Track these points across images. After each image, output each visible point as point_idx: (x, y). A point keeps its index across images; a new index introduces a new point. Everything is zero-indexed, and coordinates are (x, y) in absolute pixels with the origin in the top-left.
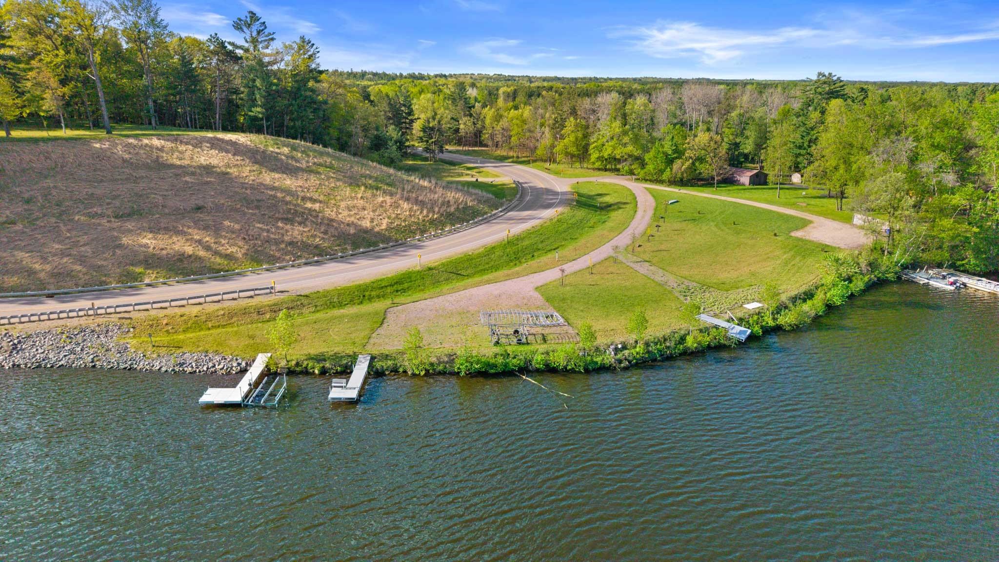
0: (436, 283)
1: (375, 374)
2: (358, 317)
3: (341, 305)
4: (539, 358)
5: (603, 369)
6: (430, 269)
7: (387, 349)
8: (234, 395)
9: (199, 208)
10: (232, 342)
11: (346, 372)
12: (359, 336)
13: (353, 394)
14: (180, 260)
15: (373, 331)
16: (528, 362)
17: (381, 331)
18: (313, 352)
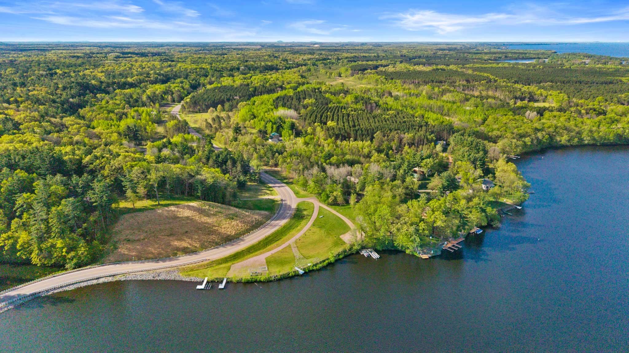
0: (244, 255)
1: (227, 282)
2: (224, 268)
3: (221, 264)
4: (258, 279)
5: (271, 281)
6: (243, 251)
7: (230, 277)
8: (202, 287)
9: (187, 232)
10: (200, 275)
11: (222, 282)
12: (225, 273)
13: (223, 287)
14: (184, 249)
15: (228, 271)
16: (257, 280)
17: (229, 272)
18: (216, 277)
